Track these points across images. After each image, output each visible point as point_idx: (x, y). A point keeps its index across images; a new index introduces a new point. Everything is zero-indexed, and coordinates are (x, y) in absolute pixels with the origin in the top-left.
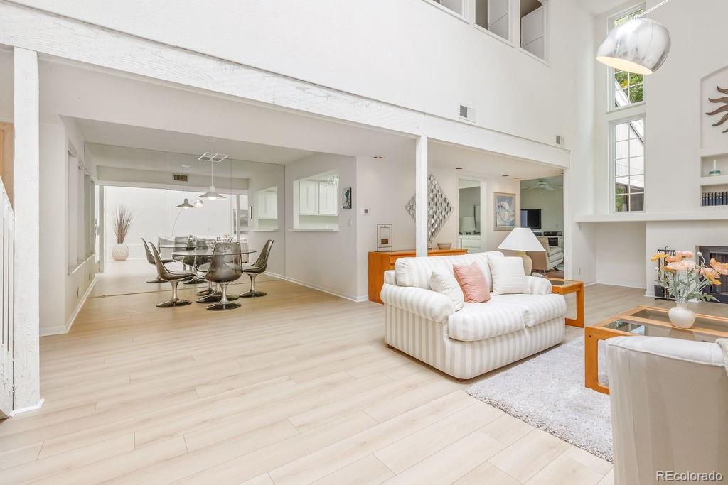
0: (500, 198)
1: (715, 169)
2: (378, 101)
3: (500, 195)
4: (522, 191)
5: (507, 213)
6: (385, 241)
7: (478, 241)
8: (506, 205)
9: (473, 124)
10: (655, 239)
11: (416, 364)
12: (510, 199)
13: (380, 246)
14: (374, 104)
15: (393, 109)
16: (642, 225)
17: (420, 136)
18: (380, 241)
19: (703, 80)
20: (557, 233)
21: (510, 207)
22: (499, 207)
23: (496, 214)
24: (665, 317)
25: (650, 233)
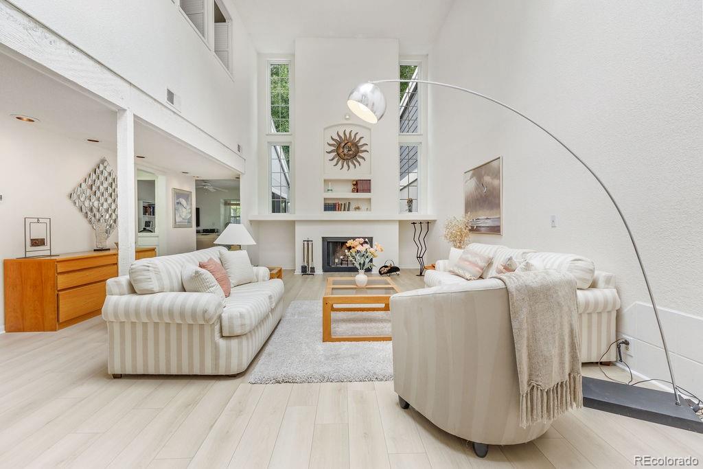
0: (179, 195)
1: (330, 188)
2: (70, 43)
3: (178, 191)
4: (197, 190)
5: (184, 210)
6: (37, 243)
7: (157, 238)
8: (183, 201)
9: (178, 112)
10: (301, 233)
11: (174, 381)
12: (186, 196)
13: (29, 248)
14: (64, 45)
15: (91, 62)
16: (293, 223)
17: (124, 110)
18: (28, 243)
19: (325, 129)
20: (214, 230)
21: (187, 204)
22: (178, 203)
23: (176, 210)
24: (354, 283)
25: (298, 228)
